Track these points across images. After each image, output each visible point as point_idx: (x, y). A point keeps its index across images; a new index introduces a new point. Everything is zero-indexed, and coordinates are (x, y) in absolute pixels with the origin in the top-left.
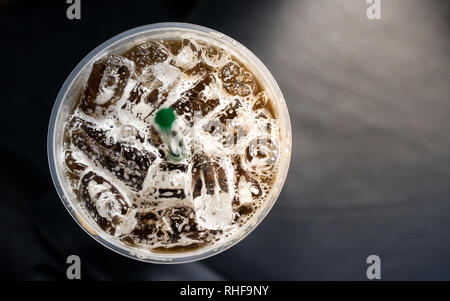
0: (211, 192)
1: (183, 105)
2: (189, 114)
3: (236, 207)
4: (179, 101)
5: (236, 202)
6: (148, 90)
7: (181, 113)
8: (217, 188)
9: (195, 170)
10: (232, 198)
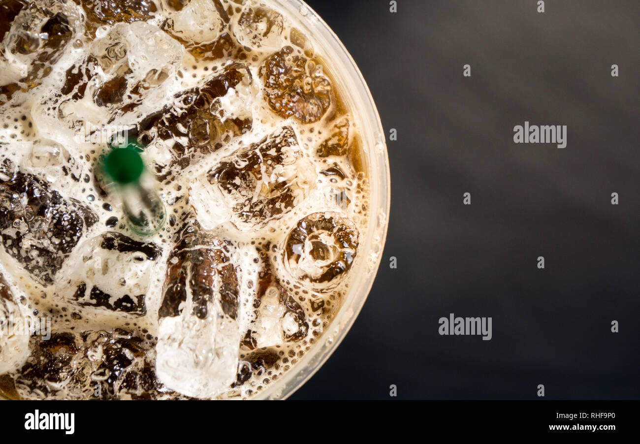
0: (201, 314)
1: (174, 120)
2: (184, 141)
3: (247, 351)
4: (166, 110)
5: (249, 340)
6: (103, 76)
7: (165, 136)
8: (215, 307)
9: (175, 261)
10: (243, 331)
